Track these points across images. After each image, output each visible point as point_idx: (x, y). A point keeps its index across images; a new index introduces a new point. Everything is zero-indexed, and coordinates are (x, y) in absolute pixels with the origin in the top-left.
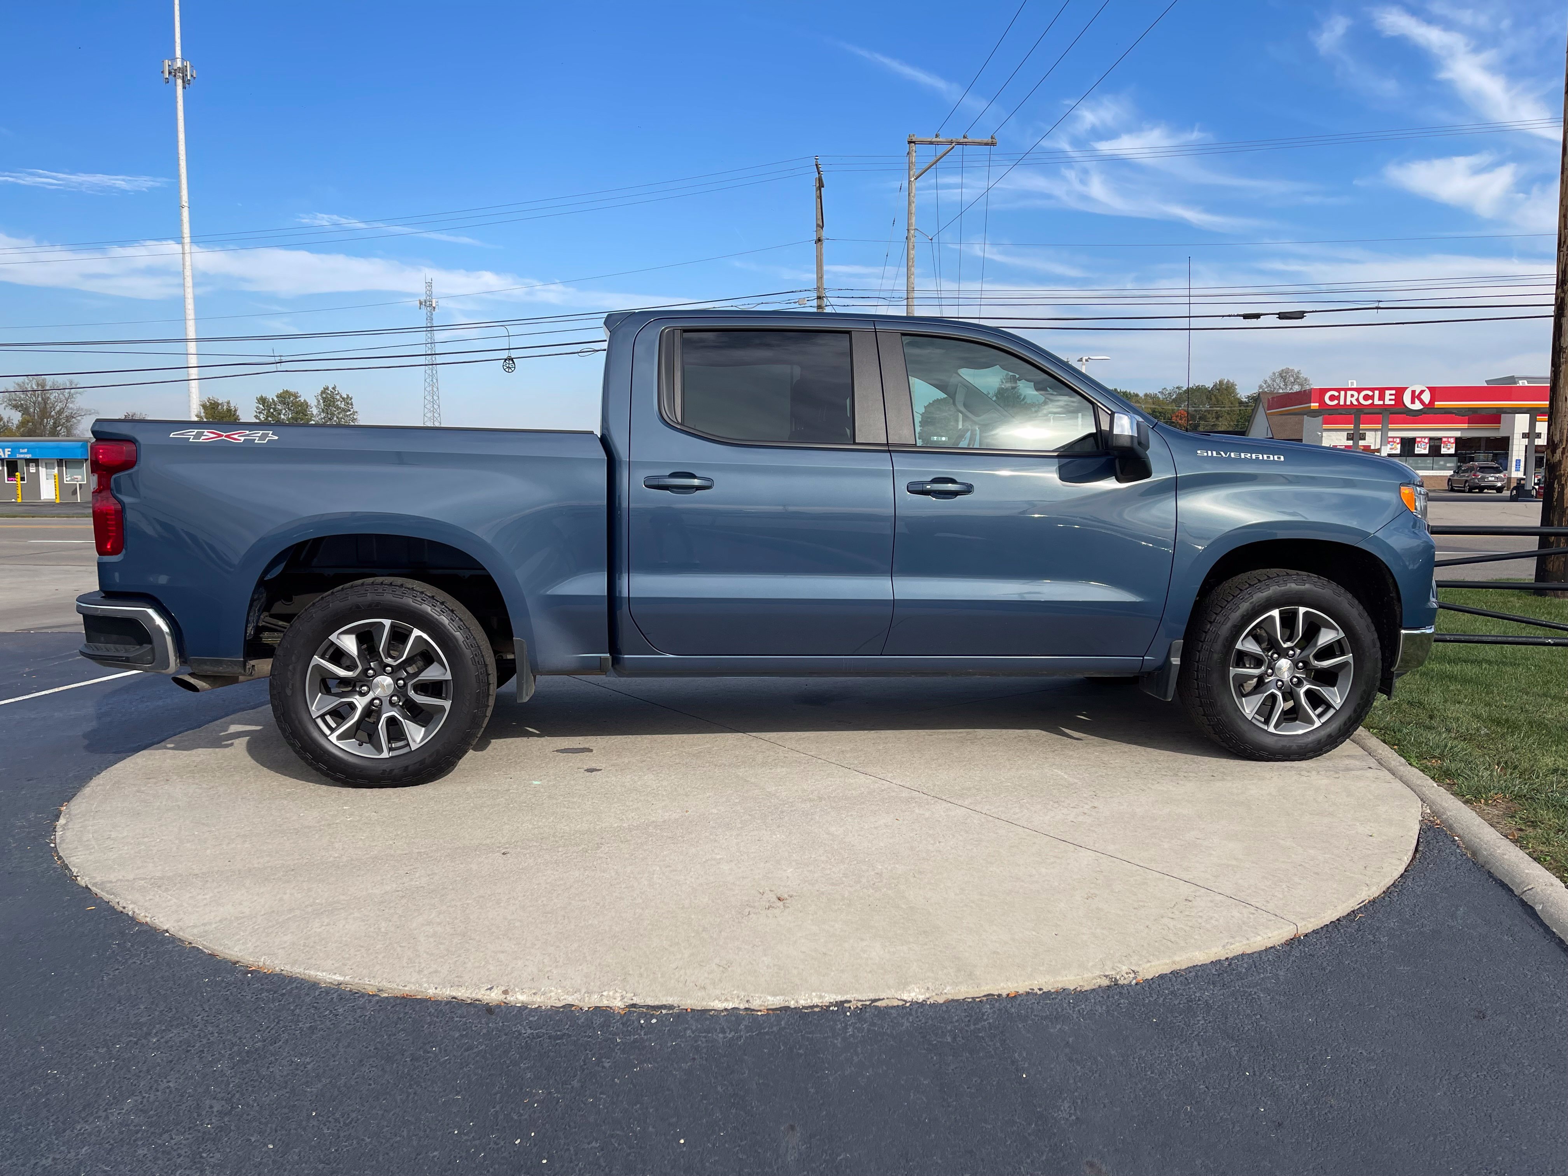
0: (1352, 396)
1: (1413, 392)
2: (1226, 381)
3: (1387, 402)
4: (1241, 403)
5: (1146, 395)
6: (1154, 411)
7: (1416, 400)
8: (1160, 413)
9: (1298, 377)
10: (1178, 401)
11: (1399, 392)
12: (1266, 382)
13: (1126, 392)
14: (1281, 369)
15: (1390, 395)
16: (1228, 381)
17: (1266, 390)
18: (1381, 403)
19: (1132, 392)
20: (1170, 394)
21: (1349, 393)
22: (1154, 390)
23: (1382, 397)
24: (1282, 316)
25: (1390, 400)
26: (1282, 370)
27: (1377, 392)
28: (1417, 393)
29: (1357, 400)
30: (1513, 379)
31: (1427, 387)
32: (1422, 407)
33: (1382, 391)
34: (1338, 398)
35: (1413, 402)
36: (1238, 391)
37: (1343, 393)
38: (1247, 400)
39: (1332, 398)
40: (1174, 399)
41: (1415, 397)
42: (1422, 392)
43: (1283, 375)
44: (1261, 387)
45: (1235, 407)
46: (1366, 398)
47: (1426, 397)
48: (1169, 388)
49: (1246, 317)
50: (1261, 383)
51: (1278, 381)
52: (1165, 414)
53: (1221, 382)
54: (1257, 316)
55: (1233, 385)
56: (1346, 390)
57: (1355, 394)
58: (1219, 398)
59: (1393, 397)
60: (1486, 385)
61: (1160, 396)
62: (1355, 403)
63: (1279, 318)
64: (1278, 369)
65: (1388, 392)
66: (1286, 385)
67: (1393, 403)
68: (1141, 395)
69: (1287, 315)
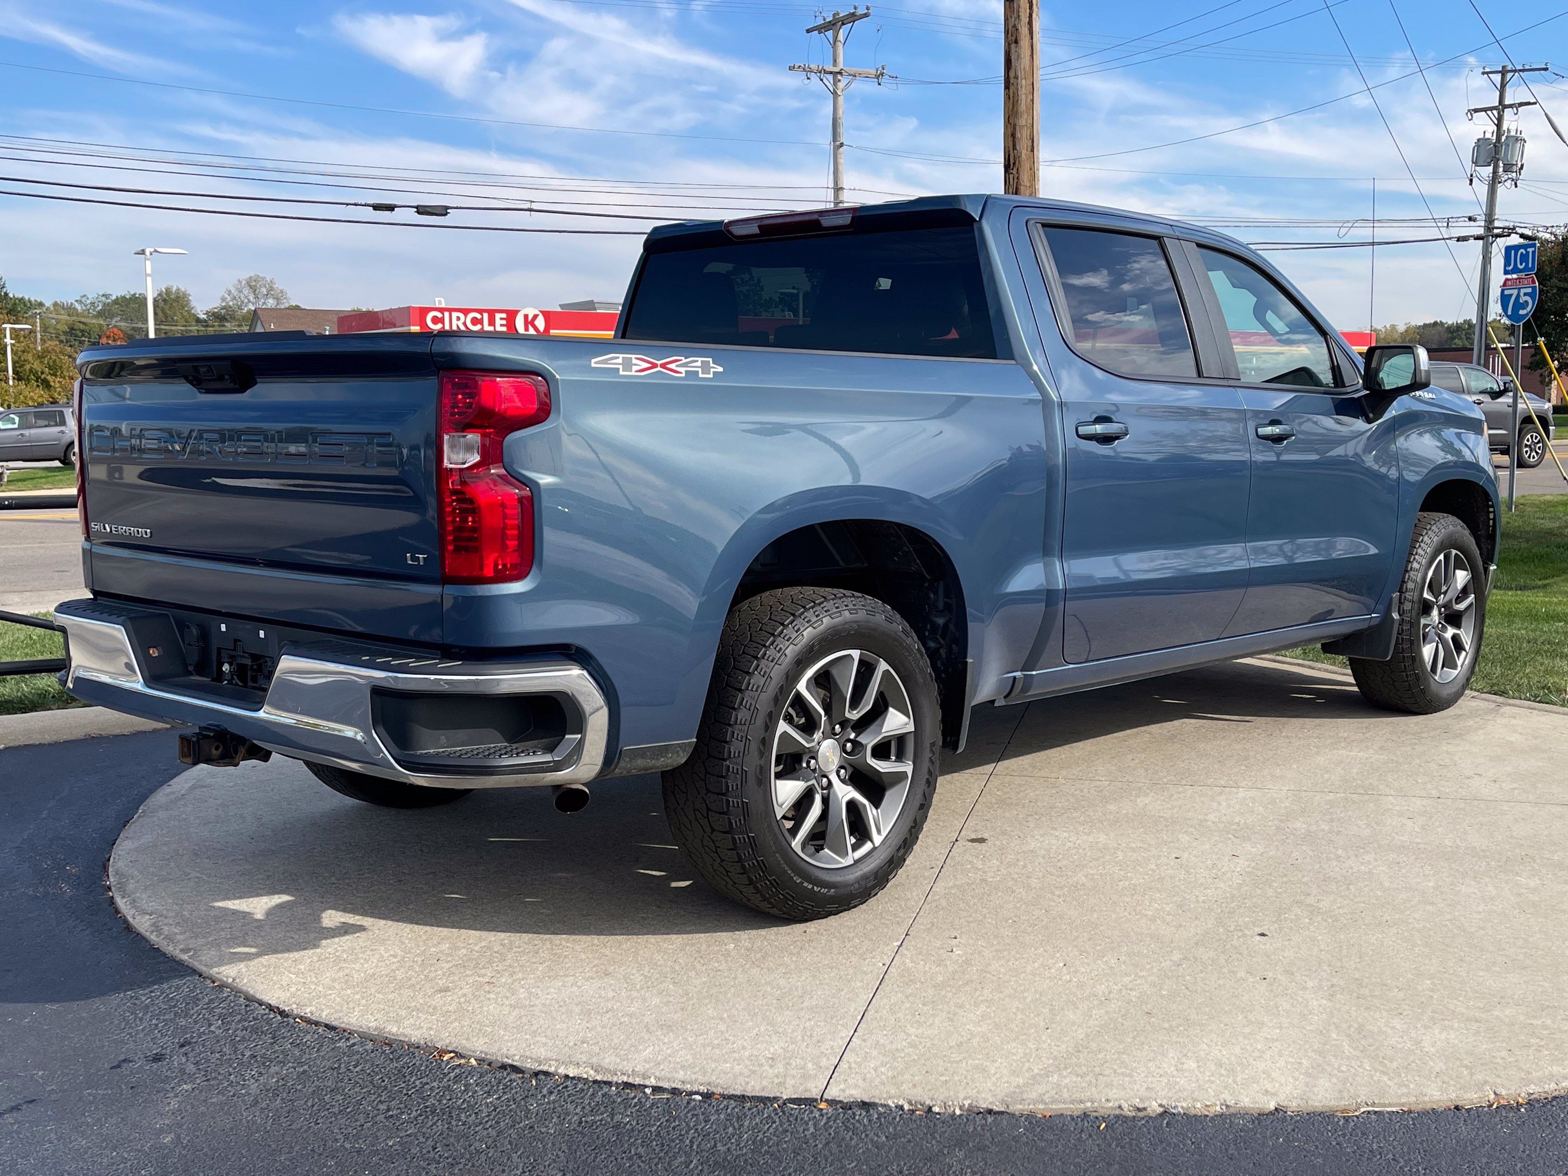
0: (458, 319)
1: (526, 316)
2: (174, 289)
3: (499, 328)
4: (198, 321)
5: (55, 304)
6: (72, 329)
7: (530, 326)
8: (82, 331)
9: (272, 289)
10: (106, 312)
11: (511, 315)
12: (230, 293)
13: (22, 299)
14: (247, 276)
15: (502, 319)
16: (178, 289)
17: (231, 303)
18: (491, 328)
19: (32, 299)
20: (93, 304)
21: (455, 315)
22: (69, 298)
23: (492, 322)
24: (422, 210)
25: (502, 325)
26: (251, 278)
27: (486, 315)
28: (530, 318)
29: (465, 324)
30: (591, 304)
31: (541, 312)
32: (535, 333)
33: (492, 313)
34: (442, 320)
35: (527, 329)
36: (193, 304)
37: (447, 314)
38: (205, 317)
39: (435, 320)
40: (98, 312)
41: (529, 322)
42: (535, 317)
43: (253, 285)
44: (223, 299)
45: (190, 326)
46: (475, 321)
47: (540, 323)
48: (92, 296)
49: (377, 207)
50: (222, 292)
51: (246, 291)
52: (89, 334)
53: (168, 291)
54: (391, 208)
55: (185, 295)
56: (451, 310)
57: (461, 315)
58: (169, 312)
59: (504, 322)
60: (560, 310)
61: (78, 307)
62: (463, 328)
63: (418, 212)
64: (245, 275)
65: (498, 316)
66: (256, 297)
67: (504, 329)
68: (48, 303)
69: (429, 210)
